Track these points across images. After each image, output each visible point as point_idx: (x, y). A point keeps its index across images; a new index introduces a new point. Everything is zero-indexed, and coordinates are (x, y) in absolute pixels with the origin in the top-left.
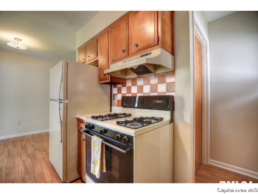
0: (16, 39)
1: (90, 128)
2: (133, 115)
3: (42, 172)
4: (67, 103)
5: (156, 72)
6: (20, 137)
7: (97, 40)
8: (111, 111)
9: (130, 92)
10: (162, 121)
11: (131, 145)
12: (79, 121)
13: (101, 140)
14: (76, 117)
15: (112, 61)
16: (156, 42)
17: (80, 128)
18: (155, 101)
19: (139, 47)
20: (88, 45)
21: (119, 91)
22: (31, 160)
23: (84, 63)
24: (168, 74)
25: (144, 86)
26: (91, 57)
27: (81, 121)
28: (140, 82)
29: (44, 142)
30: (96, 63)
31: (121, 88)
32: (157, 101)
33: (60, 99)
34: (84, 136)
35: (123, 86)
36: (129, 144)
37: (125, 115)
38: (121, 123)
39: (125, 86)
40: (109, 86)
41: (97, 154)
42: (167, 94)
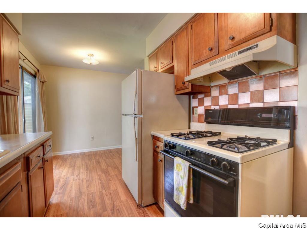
0: (90, 55)
1: (170, 148)
2: (224, 133)
3: (117, 189)
4: (142, 118)
5: (260, 73)
6: (93, 152)
7: (172, 42)
8: (189, 128)
9: (217, 104)
10: (276, 143)
11: (235, 174)
12: (154, 138)
13: (188, 164)
14: (151, 134)
15: (193, 65)
16: (268, 28)
17: (157, 147)
18: (260, 115)
19: (236, 40)
20: (160, 49)
21: (201, 103)
22: (106, 176)
23: (157, 71)
24: (284, 74)
25: (240, 95)
26: (164, 64)
27: (157, 139)
28: (233, 90)
29: (115, 159)
30: (171, 70)
31: (203, 99)
32: (264, 115)
33: (135, 113)
34: (161, 156)
35: (206, 96)
36: (231, 172)
37: (213, 134)
38: (214, 144)
39: (210, 96)
40: (187, 97)
41: (182, 180)
42: (282, 104)
